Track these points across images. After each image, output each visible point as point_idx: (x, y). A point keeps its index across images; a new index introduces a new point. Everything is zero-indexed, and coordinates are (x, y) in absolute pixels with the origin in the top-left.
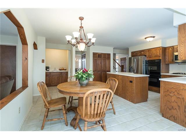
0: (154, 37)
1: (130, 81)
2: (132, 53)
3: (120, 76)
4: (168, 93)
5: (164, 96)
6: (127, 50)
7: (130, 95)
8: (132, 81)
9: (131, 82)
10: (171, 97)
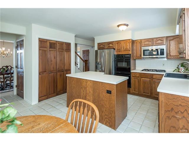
0: (127, 25)
1: (107, 91)
2: (99, 44)
3: (89, 82)
4: (173, 113)
5: (166, 119)
6: (93, 40)
7: (107, 116)
8: (111, 91)
9: (109, 92)
10: (178, 120)
